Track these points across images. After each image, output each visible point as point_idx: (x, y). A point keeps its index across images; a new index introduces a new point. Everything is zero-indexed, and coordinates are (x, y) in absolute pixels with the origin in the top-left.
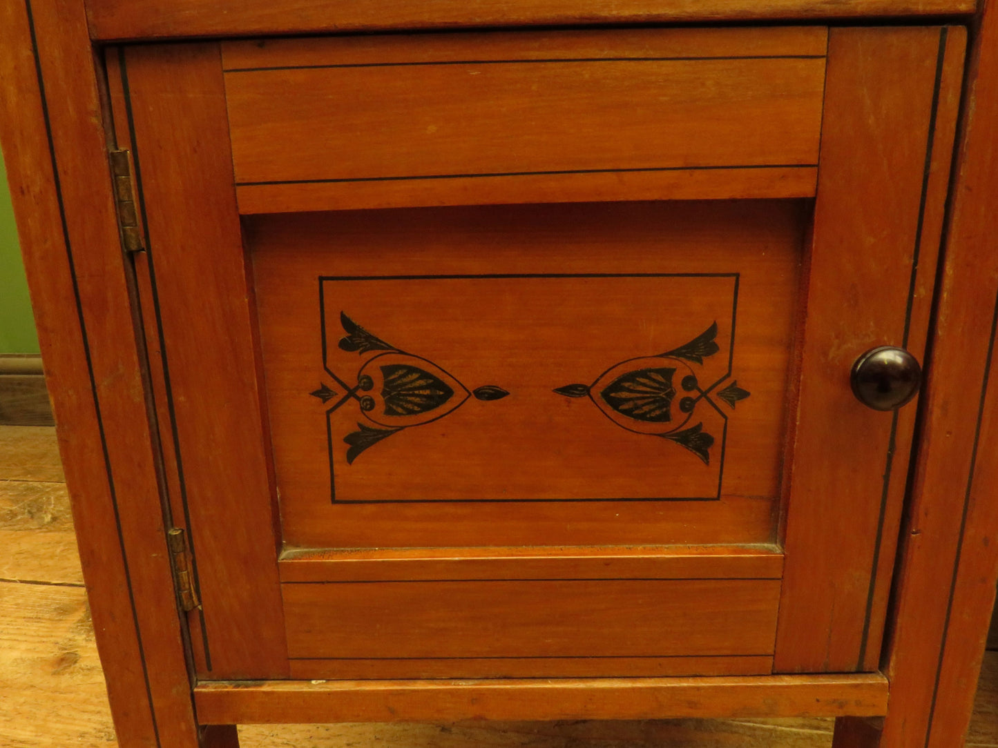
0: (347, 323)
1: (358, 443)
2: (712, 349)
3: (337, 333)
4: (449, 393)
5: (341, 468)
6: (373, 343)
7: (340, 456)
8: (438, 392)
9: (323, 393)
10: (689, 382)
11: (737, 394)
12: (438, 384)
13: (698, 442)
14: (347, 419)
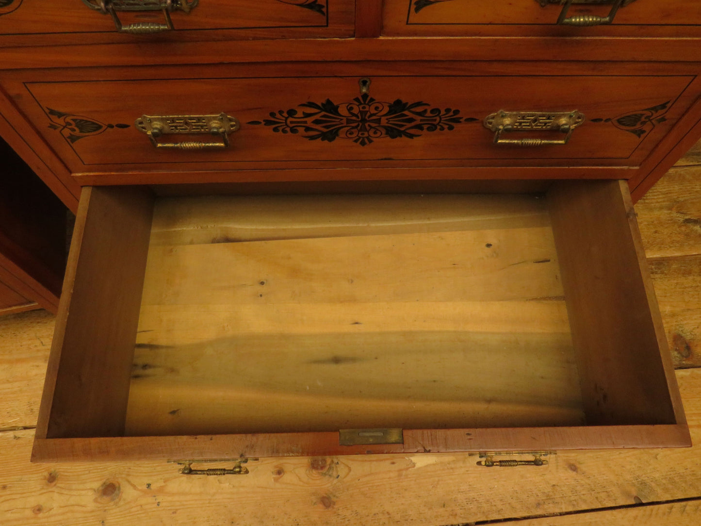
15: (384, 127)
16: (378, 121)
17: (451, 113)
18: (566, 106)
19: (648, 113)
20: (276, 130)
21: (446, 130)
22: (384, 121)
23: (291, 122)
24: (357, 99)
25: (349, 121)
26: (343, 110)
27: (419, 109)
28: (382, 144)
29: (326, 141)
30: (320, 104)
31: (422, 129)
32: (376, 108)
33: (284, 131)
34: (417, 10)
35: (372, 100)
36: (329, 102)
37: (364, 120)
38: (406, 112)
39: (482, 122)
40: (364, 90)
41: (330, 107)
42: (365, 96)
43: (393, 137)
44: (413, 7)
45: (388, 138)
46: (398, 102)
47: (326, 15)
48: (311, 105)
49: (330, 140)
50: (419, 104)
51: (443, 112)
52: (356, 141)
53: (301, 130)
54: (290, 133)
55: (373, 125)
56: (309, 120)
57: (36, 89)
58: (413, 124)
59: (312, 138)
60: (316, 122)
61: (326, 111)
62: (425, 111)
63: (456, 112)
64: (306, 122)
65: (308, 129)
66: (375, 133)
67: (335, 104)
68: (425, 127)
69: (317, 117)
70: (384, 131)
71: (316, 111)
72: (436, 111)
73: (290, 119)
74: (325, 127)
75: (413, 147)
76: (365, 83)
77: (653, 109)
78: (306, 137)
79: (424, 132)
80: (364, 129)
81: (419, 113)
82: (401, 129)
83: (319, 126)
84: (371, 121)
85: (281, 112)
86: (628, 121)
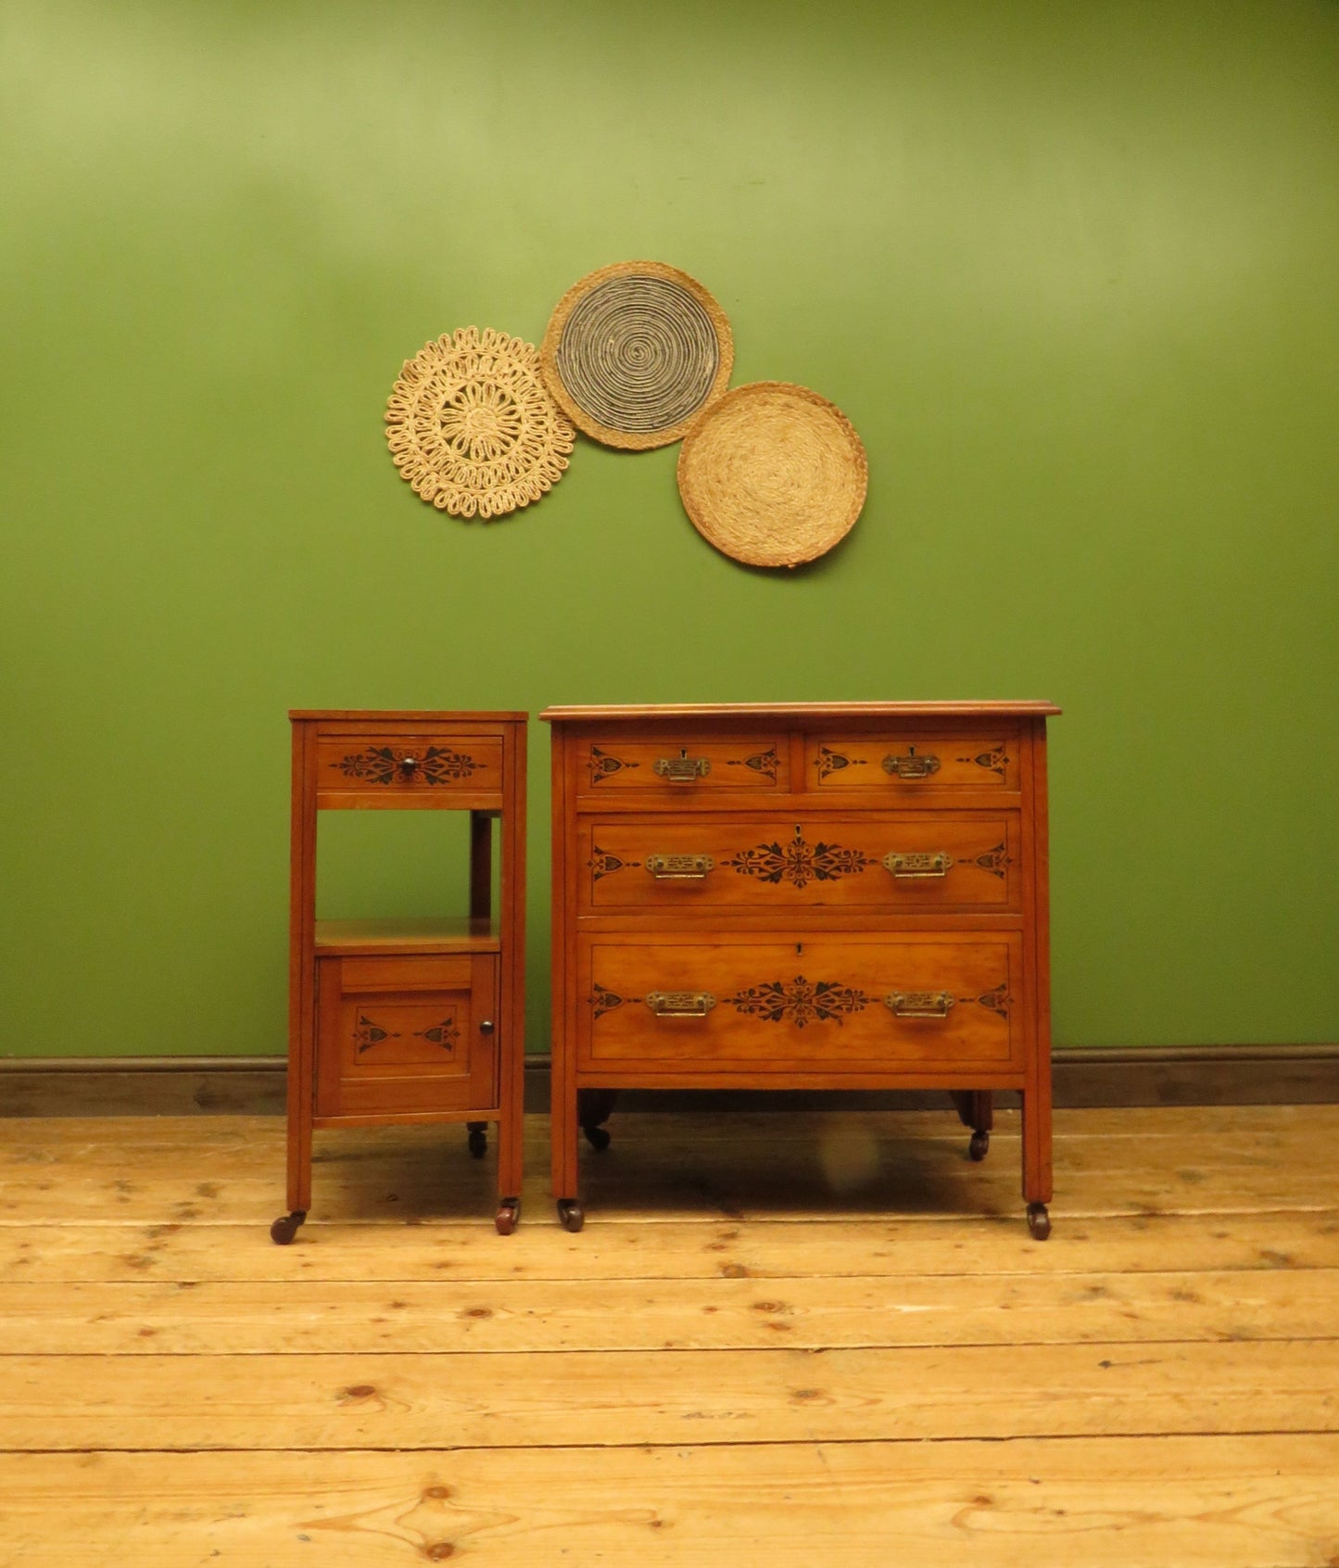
15: (815, 869)
16: (809, 863)
17: (858, 855)
18: (936, 849)
19: (995, 855)
20: (739, 870)
21: (859, 872)
22: (813, 863)
23: (751, 863)
24: (794, 842)
25: (789, 862)
26: (785, 852)
27: (835, 851)
28: (814, 884)
29: (773, 883)
30: (769, 846)
31: (841, 871)
32: (807, 850)
33: (744, 872)
34: (823, 776)
35: (804, 843)
36: (776, 845)
37: (799, 862)
38: (827, 854)
39: (882, 864)
40: (799, 835)
41: (776, 849)
42: (799, 839)
43: (821, 879)
44: (821, 775)
45: (818, 880)
46: (821, 845)
47: (775, 779)
48: (764, 847)
49: (777, 881)
50: (835, 846)
51: (852, 854)
52: (796, 883)
53: (756, 870)
54: (748, 874)
55: (807, 866)
56: (762, 861)
57: (599, 831)
58: (835, 865)
59: (764, 879)
60: (768, 863)
61: (774, 852)
62: (840, 853)
63: (861, 854)
64: (759, 863)
65: (761, 870)
66: (808, 875)
67: (780, 846)
68: (843, 868)
69: (768, 858)
70: (814, 873)
71: (767, 852)
72: (847, 853)
73: (750, 860)
74: (774, 868)
75: (837, 891)
76: (798, 828)
77: (995, 850)
78: (759, 878)
79: (843, 873)
80: (799, 871)
81: (837, 855)
82: (827, 870)
83: (768, 868)
84: (804, 862)
85: (744, 853)
86: (986, 862)
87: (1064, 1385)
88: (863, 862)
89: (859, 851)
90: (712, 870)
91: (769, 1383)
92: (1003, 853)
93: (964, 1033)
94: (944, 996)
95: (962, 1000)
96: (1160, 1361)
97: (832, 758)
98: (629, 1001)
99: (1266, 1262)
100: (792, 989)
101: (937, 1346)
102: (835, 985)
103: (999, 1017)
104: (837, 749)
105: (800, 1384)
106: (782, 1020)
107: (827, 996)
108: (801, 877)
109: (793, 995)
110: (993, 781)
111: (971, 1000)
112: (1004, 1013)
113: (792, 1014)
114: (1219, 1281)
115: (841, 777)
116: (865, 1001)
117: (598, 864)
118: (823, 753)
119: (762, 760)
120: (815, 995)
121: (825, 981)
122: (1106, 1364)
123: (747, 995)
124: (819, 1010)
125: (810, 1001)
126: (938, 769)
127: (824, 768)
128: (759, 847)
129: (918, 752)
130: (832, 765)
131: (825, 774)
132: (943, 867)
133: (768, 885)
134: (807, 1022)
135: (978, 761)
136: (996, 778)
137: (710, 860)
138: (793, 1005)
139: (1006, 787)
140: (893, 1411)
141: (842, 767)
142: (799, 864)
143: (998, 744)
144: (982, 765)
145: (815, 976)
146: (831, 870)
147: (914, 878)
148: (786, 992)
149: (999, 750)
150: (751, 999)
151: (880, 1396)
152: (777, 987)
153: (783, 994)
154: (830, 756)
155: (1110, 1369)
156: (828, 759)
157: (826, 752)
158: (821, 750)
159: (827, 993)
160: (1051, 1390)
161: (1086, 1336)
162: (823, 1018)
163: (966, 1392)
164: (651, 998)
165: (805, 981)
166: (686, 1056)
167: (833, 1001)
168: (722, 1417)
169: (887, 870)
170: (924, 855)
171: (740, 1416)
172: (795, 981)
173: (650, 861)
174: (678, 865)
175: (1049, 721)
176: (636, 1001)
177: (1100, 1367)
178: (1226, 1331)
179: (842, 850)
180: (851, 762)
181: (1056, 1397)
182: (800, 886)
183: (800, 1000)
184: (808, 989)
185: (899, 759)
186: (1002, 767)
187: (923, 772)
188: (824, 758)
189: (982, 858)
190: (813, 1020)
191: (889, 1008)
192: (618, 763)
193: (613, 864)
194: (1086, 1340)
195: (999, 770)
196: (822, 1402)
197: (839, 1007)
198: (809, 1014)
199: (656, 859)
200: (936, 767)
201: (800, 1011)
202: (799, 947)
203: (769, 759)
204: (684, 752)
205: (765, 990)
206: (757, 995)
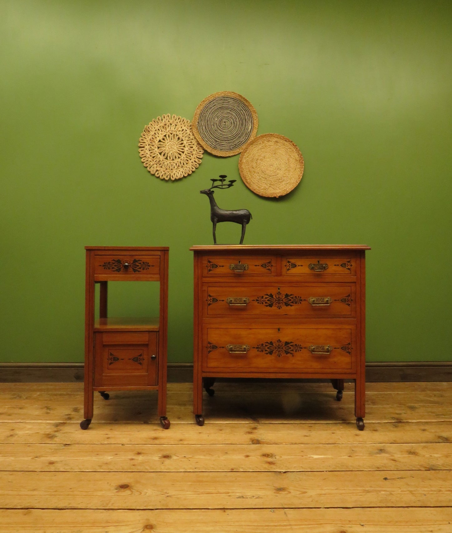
0: (111, 353)
1: (111, 364)
2: (141, 355)
3: (110, 354)
4: (119, 359)
5: (109, 366)
6: (113, 355)
7: (109, 365)
8: (118, 359)
9: (108, 359)
10: (140, 358)
11: (144, 359)
12: (118, 358)
13: (140, 364)
14: (110, 362)
15: (284, 302)
17: (299, 298)
18: (326, 296)
19: (347, 298)
20: (258, 303)
21: (299, 304)
22: (284, 300)
23: (262, 300)
24: (277, 293)
25: (275, 300)
26: (274, 297)
27: (292, 296)
30: (269, 294)
31: (293, 303)
32: (282, 296)
33: (260, 303)
35: (281, 293)
36: (271, 294)
37: (279, 300)
38: (289, 297)
39: (307, 301)
41: (271, 296)
42: (279, 292)
43: (287, 306)
44: (287, 270)
45: (285, 307)
46: (287, 294)
47: (271, 271)
48: (267, 295)
49: (271, 307)
50: (291, 295)
51: (298, 298)
52: (278, 307)
53: (264, 303)
54: (261, 304)
55: (282, 302)
56: (267, 299)
57: (210, 289)
58: (291, 301)
59: (267, 306)
60: (268, 300)
62: (293, 297)
63: (301, 297)
64: (265, 300)
65: (266, 303)
66: (282, 304)
67: (273, 295)
68: (294, 302)
70: (284, 304)
71: (268, 297)
72: (296, 297)
74: (270, 302)
75: (292, 310)
76: (279, 289)
77: (347, 296)
78: (265, 306)
79: (294, 304)
80: (279, 303)
81: (292, 298)
82: (289, 303)
83: (268, 302)
84: (281, 300)
85: (260, 297)
86: (343, 301)
87: (371, 487)
88: (301, 300)
89: (300, 296)
90: (249, 302)
91: (267, 485)
92: (350, 297)
93: (335, 359)
94: (329, 347)
95: (335, 348)
96: (404, 478)
97: (291, 264)
98: (220, 347)
99: (440, 440)
100: (276, 344)
101: (326, 471)
102: (291, 343)
103: (348, 354)
104: (293, 261)
105: (278, 485)
106: (273, 354)
107: (289, 346)
108: (280, 305)
109: (277, 346)
110: (347, 273)
111: (338, 348)
112: (349, 353)
113: (276, 352)
114: (424, 447)
115: (294, 271)
116: (301, 348)
117: (210, 300)
118: (288, 262)
119: (267, 265)
120: (285, 346)
121: (288, 341)
122: (386, 479)
123: (261, 346)
124: (286, 351)
125: (283, 348)
126: (327, 269)
127: (288, 268)
128: (265, 295)
129: (321, 262)
130: (291, 267)
131: (288, 270)
132: (329, 302)
133: (269, 308)
134: (281, 355)
135: (341, 265)
136: (347, 272)
137: (248, 299)
138: (277, 349)
139: (351, 274)
140: (311, 496)
141: (295, 267)
142: (279, 301)
143: (349, 260)
144: (343, 267)
145: (284, 339)
146: (290, 303)
147: (319, 306)
148: (274, 345)
149: (349, 262)
150: (262, 347)
151: (307, 491)
152: (271, 343)
153: (273, 346)
154: (290, 264)
155: (387, 480)
156: (290, 265)
157: (289, 262)
158: (287, 261)
159: (289, 345)
160: (367, 489)
161: (378, 468)
162: (287, 354)
163: (336, 489)
164: (228, 346)
165: (281, 341)
166: (240, 367)
167: (290, 348)
168: (250, 498)
169: (309, 303)
170: (322, 298)
171: (257, 498)
172: (277, 341)
173: (228, 299)
174: (237, 301)
175: (366, 252)
176: (223, 347)
177: (384, 480)
178: (428, 467)
179: (294, 296)
180: (297, 266)
181: (368, 492)
182: (279, 308)
183: (279, 348)
184: (282, 344)
185: (314, 265)
186: (350, 268)
187: (322, 269)
188: (288, 264)
189: (343, 299)
190: (284, 354)
191: (309, 351)
192: (217, 265)
193: (215, 300)
194: (378, 469)
195: (349, 269)
196: (286, 492)
197: (293, 350)
198: (282, 352)
199: (230, 299)
200: (327, 268)
201: (279, 351)
202: (279, 329)
203: (269, 265)
204: (239, 262)
205: (267, 344)
206: (264, 346)
